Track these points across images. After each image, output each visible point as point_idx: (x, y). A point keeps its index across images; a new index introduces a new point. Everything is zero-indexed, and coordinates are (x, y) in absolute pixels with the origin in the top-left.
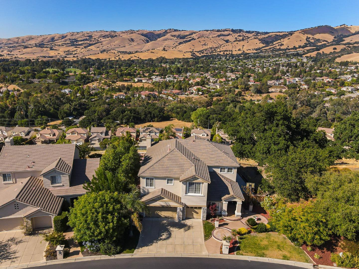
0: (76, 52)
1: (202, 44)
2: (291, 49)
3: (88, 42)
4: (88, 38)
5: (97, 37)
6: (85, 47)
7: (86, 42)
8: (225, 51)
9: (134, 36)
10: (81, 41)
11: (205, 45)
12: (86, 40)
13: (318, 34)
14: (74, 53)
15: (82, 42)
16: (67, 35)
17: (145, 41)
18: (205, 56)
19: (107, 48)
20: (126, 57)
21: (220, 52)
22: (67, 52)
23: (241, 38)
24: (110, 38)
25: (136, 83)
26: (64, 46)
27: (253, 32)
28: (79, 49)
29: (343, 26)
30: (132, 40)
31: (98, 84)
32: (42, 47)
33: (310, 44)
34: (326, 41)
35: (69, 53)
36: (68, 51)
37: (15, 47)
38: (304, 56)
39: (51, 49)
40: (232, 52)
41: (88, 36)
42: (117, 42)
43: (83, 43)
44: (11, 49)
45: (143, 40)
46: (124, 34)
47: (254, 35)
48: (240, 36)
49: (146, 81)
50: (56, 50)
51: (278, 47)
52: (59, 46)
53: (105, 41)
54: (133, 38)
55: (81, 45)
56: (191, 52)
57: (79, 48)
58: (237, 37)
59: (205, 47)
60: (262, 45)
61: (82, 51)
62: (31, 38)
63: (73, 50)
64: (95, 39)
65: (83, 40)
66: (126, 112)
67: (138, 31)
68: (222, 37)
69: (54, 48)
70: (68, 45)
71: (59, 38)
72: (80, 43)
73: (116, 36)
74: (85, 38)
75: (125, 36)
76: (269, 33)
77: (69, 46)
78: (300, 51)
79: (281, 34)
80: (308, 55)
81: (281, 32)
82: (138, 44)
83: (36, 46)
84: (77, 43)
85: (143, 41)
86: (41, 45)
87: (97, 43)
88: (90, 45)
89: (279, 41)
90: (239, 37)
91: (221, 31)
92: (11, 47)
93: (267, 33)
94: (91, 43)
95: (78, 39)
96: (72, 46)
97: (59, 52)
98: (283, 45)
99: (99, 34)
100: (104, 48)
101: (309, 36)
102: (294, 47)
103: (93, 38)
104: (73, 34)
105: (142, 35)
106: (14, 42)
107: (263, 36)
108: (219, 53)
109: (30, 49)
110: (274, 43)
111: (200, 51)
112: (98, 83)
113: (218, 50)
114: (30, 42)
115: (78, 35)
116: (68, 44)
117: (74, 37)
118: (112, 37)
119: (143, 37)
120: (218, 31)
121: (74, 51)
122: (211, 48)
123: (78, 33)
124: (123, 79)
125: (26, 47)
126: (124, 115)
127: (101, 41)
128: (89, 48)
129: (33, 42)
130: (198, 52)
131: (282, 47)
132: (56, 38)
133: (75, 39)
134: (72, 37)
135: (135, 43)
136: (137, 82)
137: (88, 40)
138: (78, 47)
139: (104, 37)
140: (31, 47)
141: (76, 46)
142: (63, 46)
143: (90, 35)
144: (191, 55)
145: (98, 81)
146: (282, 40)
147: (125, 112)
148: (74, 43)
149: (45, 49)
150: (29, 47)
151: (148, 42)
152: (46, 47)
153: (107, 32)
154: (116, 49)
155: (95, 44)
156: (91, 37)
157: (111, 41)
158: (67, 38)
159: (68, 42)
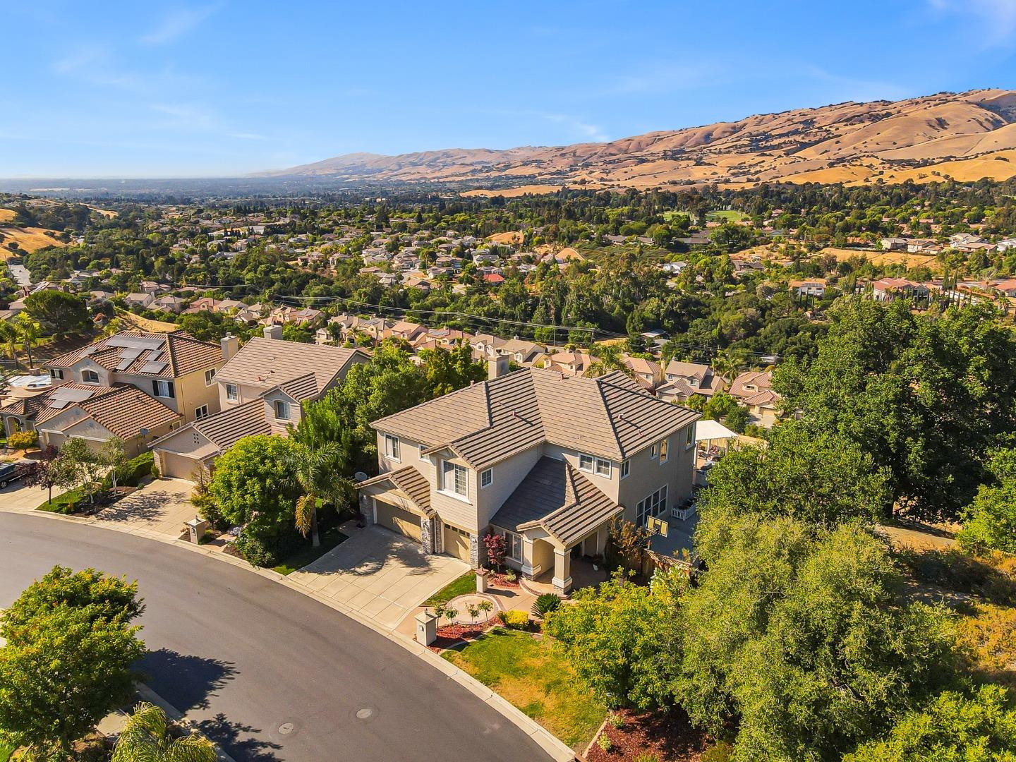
0: (758, 168)
3: (799, 138)
4: (801, 126)
5: (829, 122)
6: (787, 154)
7: (792, 139)
9: (946, 111)
10: (781, 136)
12: (796, 132)
14: (752, 171)
15: (782, 140)
16: (745, 125)
17: (986, 124)
19: (854, 152)
20: (900, 176)
22: (735, 168)
24: (867, 123)
25: (884, 252)
26: (733, 154)
28: (769, 160)
30: (942, 123)
31: (767, 252)
32: (676, 159)
35: (740, 170)
36: (740, 166)
37: (619, 161)
39: (699, 163)
41: (801, 123)
42: (886, 131)
43: (784, 143)
44: (610, 166)
45: (982, 119)
46: (914, 108)
49: (920, 248)
50: (709, 164)
52: (720, 152)
53: (849, 133)
54: (942, 116)
55: (778, 147)
57: (770, 155)
61: (777, 164)
62: (657, 139)
63: (753, 162)
64: (820, 128)
65: (787, 135)
67: (965, 95)
69: (706, 160)
70: (743, 150)
71: (724, 132)
72: (776, 142)
73: (888, 115)
74: (792, 128)
75: (919, 113)
77: (745, 152)
82: (960, 135)
83: (665, 157)
84: (768, 144)
85: (981, 124)
86: (675, 155)
87: (825, 139)
88: (804, 146)
92: (610, 163)
94: (807, 141)
95: (773, 133)
96: (752, 151)
97: (716, 170)
99: (836, 114)
100: (843, 153)
103: (817, 125)
104: (762, 120)
105: (980, 105)
106: (620, 150)
109: (650, 165)
112: (767, 248)
114: (652, 149)
115: (776, 122)
116: (741, 146)
117: (762, 129)
118: (875, 118)
119: (984, 111)
121: (756, 165)
123: (775, 116)
124: (846, 240)
125: (642, 161)
126: (789, 341)
127: (836, 133)
128: (797, 154)
129: (659, 148)
132: (715, 135)
133: (764, 133)
134: (756, 128)
135: (946, 134)
136: (889, 251)
137: (800, 133)
138: (768, 153)
139: (850, 120)
140: (653, 161)
141: (762, 151)
142: (729, 152)
143: (808, 117)
145: (769, 246)
148: (759, 143)
149: (684, 164)
150: (648, 161)
151: (997, 125)
152: (688, 159)
153: (862, 104)
154: (880, 155)
155: (817, 142)
156: (809, 123)
157: (868, 133)
158: (743, 132)
159: (745, 141)
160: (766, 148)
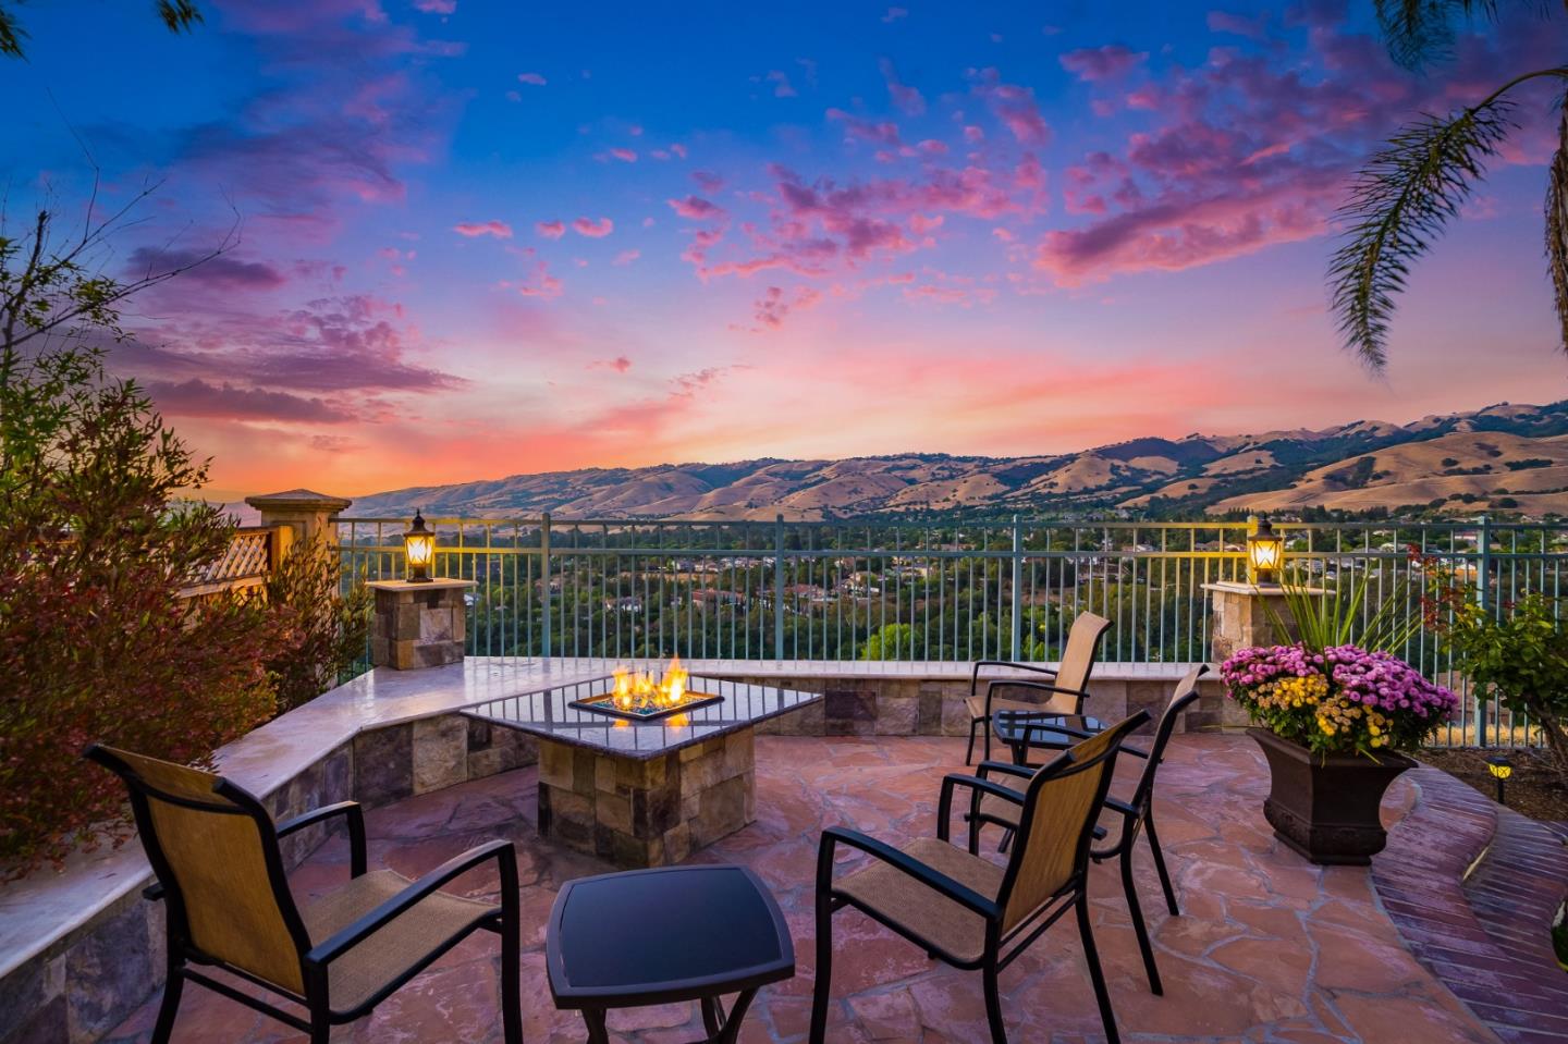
1: (847, 489)
2: (1080, 493)
3: (556, 496)
4: (557, 486)
5: (579, 483)
7: (550, 496)
8: (910, 504)
9: (671, 477)
10: (540, 494)
11: (855, 491)
12: (553, 491)
13: (1137, 458)
15: (541, 498)
16: (506, 483)
17: (699, 488)
18: (857, 517)
19: (604, 509)
21: (898, 506)
23: (946, 473)
24: (611, 486)
26: (496, 509)
27: (974, 459)
28: (532, 514)
29: (1194, 439)
30: (669, 488)
32: (440, 512)
33: (1126, 481)
34: (1162, 474)
38: (1120, 506)
39: (464, 516)
40: (928, 505)
41: (556, 483)
42: (627, 492)
43: (544, 499)
45: (695, 485)
46: (646, 475)
47: (976, 466)
48: (942, 468)
50: (474, 517)
51: (1046, 491)
52: (484, 507)
53: (599, 493)
54: (669, 482)
55: (539, 503)
56: (821, 508)
57: (533, 510)
58: (937, 472)
59: (855, 498)
60: (1002, 488)
62: (418, 493)
63: (517, 516)
64: (574, 488)
65: (546, 493)
67: (682, 467)
68: (898, 473)
69: (470, 514)
70: (506, 505)
71: (486, 489)
72: (536, 499)
73: (627, 479)
74: (549, 487)
75: (650, 479)
76: (1014, 460)
77: (509, 507)
78: (1106, 496)
79: (1047, 461)
80: (1129, 503)
81: (1046, 457)
82: (683, 497)
83: (428, 510)
84: (529, 500)
85: (695, 489)
86: (439, 508)
87: (579, 497)
88: (561, 503)
89: (1045, 477)
90: (939, 472)
91: (893, 460)
93: (1009, 460)
94: (563, 498)
95: (533, 491)
96: (515, 506)
98: (1056, 484)
99: (585, 477)
100: (596, 509)
101: (1117, 462)
102: (1085, 488)
103: (570, 486)
104: (521, 480)
105: (694, 474)
106: (378, 503)
107: (1001, 467)
108: (893, 509)
110: (1033, 482)
111: (844, 508)
113: (892, 503)
114: (414, 503)
115: (533, 482)
116: (505, 501)
117: (522, 486)
118: (618, 481)
119: (696, 479)
120: (886, 458)
122: (872, 499)
123: (533, 477)
127: (588, 492)
128: (557, 509)
129: (421, 502)
130: (840, 509)
131: (1055, 490)
132: (478, 490)
133: (523, 491)
134: (516, 486)
135: (674, 495)
136: (680, 571)
137: (556, 492)
139: (598, 482)
141: (526, 506)
142: (493, 507)
143: (562, 479)
144: (823, 517)
146: (1051, 474)
148: (521, 499)
151: (707, 489)
152: (452, 512)
153: (605, 470)
154: (627, 510)
155: (572, 500)
156: (564, 484)
157: (613, 493)
158: (505, 489)
159: (508, 498)
160: (529, 504)
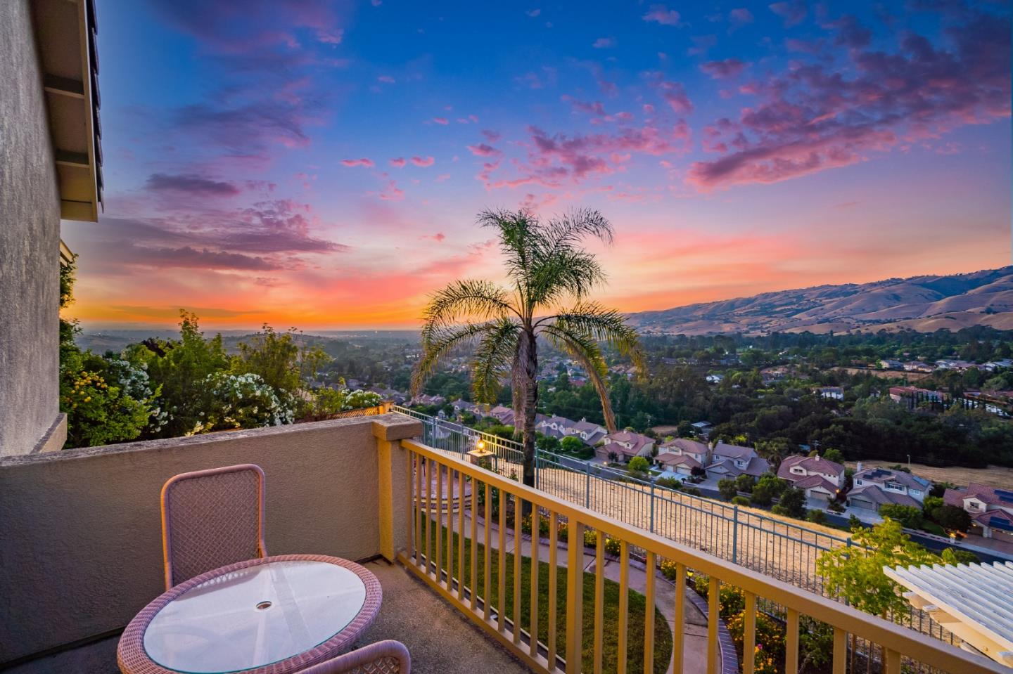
0: (768, 325)
3: (794, 307)
5: (814, 296)
6: (788, 316)
7: (790, 307)
9: (899, 289)
10: (781, 305)
12: (792, 303)
14: (764, 327)
15: (783, 308)
16: (756, 299)
17: (930, 297)
19: (834, 315)
20: (875, 329)
22: (751, 325)
24: (842, 297)
25: (885, 370)
26: (749, 317)
28: (775, 320)
30: (896, 297)
31: (786, 370)
32: (711, 320)
35: (755, 326)
36: (756, 323)
37: (673, 321)
39: (727, 321)
41: (794, 297)
42: (856, 302)
43: (785, 309)
44: (667, 324)
45: (926, 295)
49: (914, 368)
50: (733, 322)
52: (741, 315)
53: (829, 304)
54: (897, 292)
55: (781, 312)
57: (776, 317)
61: (781, 322)
62: (698, 307)
63: (764, 321)
64: (809, 300)
65: (786, 305)
66: (833, 426)
67: (910, 279)
69: (731, 320)
70: (756, 314)
71: (742, 303)
72: (778, 309)
73: (856, 292)
74: (789, 301)
82: (911, 305)
83: (703, 318)
84: (774, 310)
85: (926, 298)
86: (710, 317)
87: (813, 307)
88: (798, 312)
92: (666, 322)
94: (800, 308)
95: (776, 304)
96: (762, 314)
97: (739, 326)
99: (818, 292)
100: (827, 316)
103: (806, 299)
104: (767, 296)
105: (924, 286)
106: (673, 314)
109: (693, 323)
112: (786, 367)
114: (695, 313)
115: (776, 298)
116: (756, 311)
117: (768, 301)
118: (847, 294)
119: (926, 289)
121: (766, 323)
123: (776, 294)
125: (687, 321)
127: (820, 303)
128: (794, 317)
129: (699, 313)
132: (737, 304)
133: (769, 304)
134: (764, 301)
136: (888, 370)
137: (794, 304)
138: (774, 316)
139: (830, 296)
140: (696, 321)
141: (770, 314)
142: (746, 315)
143: (799, 294)
145: (788, 365)
147: (829, 425)
148: (767, 310)
149: (716, 322)
150: (692, 321)
151: (938, 298)
152: (719, 319)
153: (836, 286)
154: (855, 317)
155: (807, 310)
156: (801, 298)
157: (843, 304)
158: (755, 303)
159: (757, 309)
160: (772, 313)
